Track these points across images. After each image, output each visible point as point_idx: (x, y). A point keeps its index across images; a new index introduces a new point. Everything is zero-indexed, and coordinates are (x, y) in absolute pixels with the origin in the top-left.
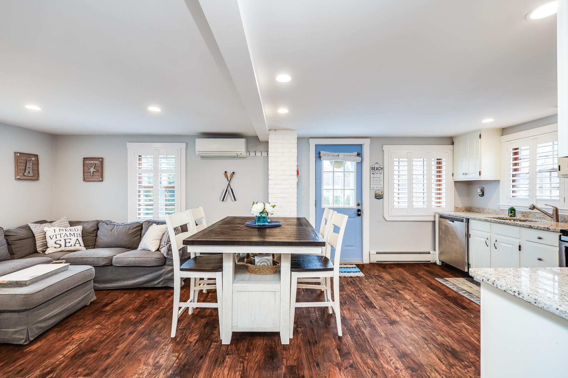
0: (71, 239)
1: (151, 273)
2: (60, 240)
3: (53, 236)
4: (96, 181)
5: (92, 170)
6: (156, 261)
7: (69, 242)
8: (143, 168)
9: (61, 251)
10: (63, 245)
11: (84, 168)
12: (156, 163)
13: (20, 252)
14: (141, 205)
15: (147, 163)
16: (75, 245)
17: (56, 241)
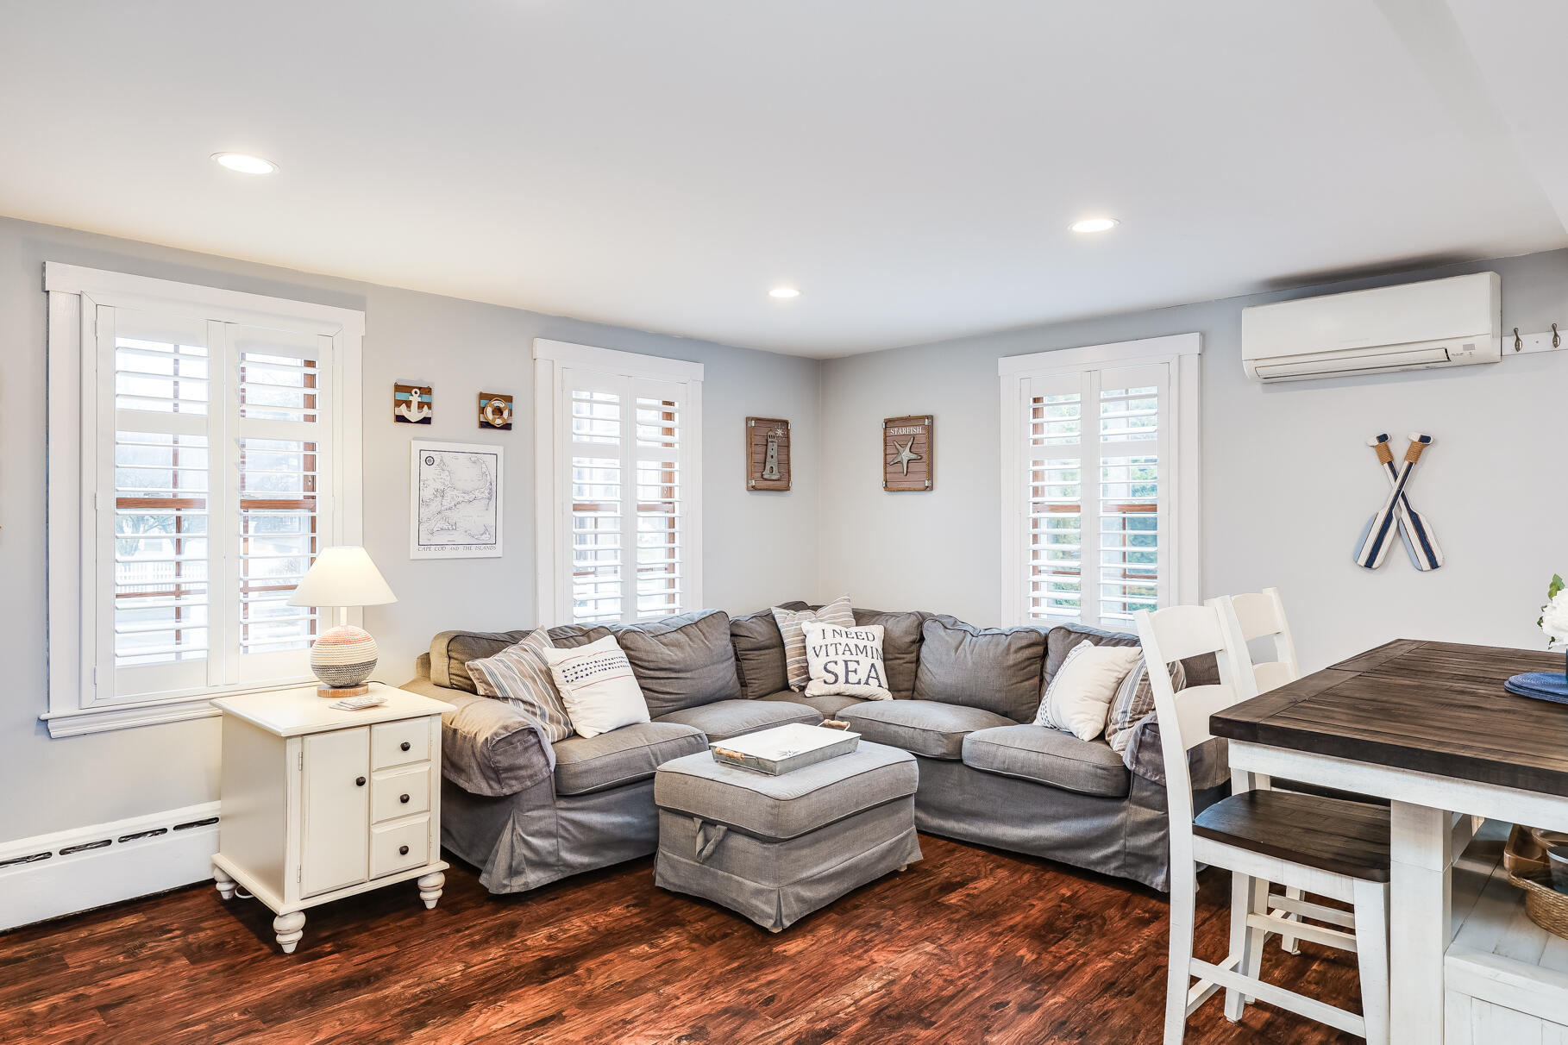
0: (858, 662)
1: (1078, 816)
2: (836, 663)
3: (821, 647)
4: (915, 490)
5: (906, 455)
6: (1096, 775)
7: (855, 671)
8: (1046, 441)
9: (838, 694)
10: (842, 678)
11: (885, 450)
12: (1090, 418)
13: (757, 681)
14: (1040, 572)
15: (1060, 423)
16: (867, 683)
17: (826, 664)
